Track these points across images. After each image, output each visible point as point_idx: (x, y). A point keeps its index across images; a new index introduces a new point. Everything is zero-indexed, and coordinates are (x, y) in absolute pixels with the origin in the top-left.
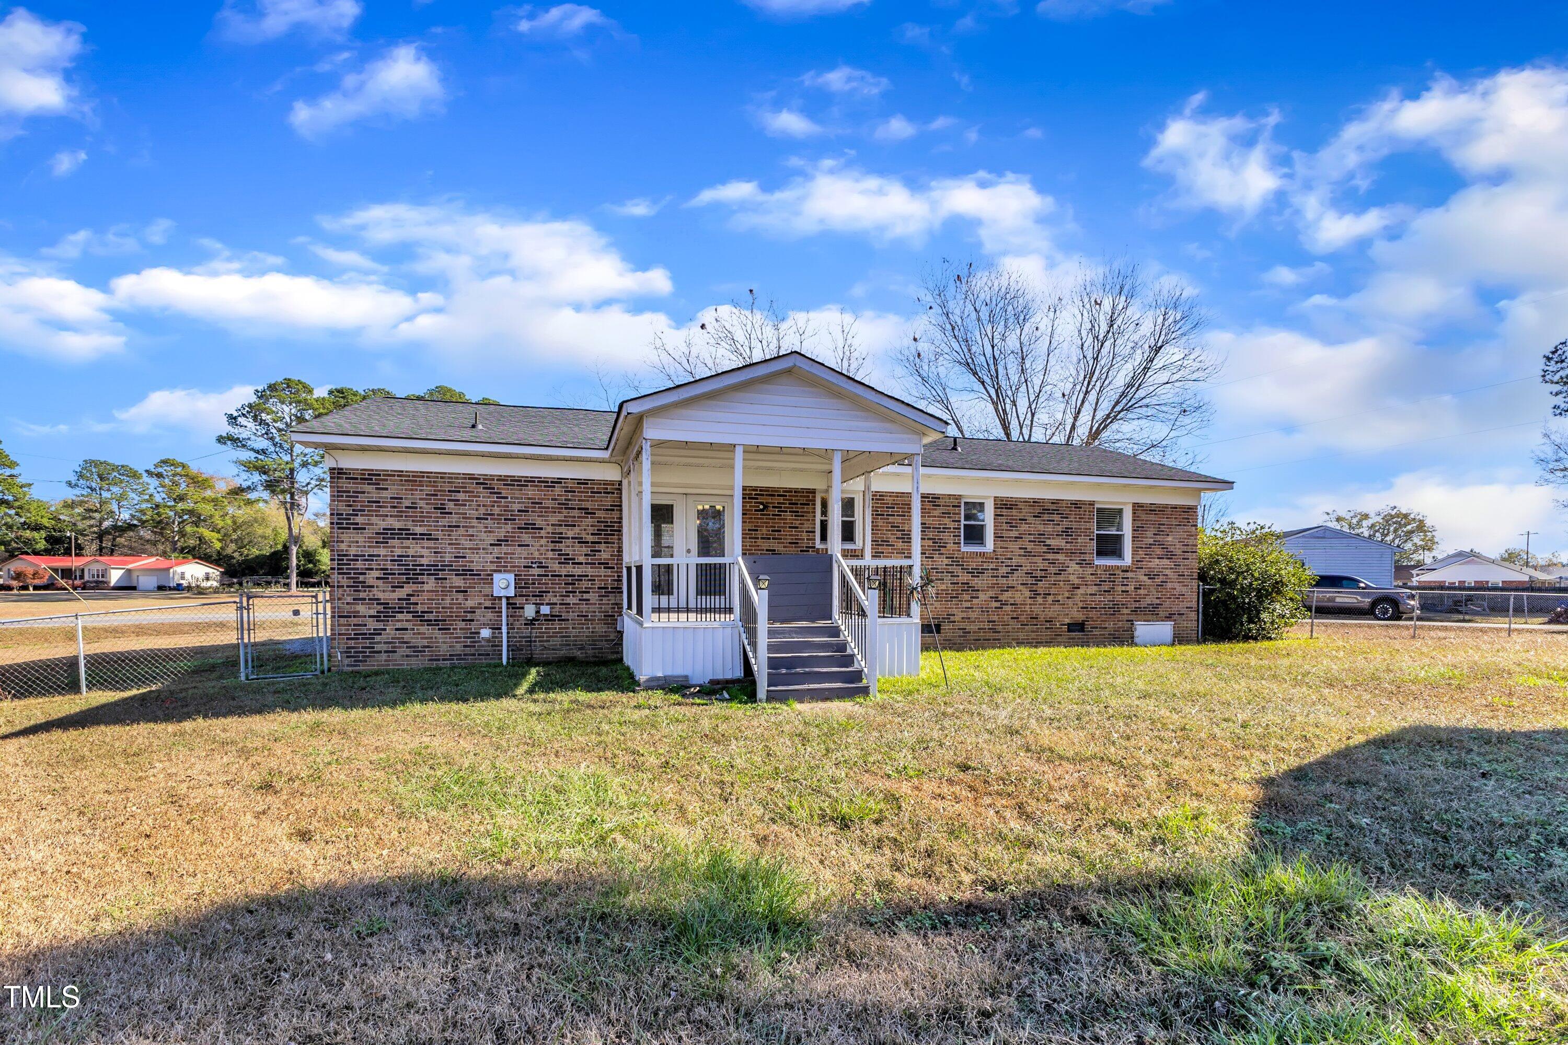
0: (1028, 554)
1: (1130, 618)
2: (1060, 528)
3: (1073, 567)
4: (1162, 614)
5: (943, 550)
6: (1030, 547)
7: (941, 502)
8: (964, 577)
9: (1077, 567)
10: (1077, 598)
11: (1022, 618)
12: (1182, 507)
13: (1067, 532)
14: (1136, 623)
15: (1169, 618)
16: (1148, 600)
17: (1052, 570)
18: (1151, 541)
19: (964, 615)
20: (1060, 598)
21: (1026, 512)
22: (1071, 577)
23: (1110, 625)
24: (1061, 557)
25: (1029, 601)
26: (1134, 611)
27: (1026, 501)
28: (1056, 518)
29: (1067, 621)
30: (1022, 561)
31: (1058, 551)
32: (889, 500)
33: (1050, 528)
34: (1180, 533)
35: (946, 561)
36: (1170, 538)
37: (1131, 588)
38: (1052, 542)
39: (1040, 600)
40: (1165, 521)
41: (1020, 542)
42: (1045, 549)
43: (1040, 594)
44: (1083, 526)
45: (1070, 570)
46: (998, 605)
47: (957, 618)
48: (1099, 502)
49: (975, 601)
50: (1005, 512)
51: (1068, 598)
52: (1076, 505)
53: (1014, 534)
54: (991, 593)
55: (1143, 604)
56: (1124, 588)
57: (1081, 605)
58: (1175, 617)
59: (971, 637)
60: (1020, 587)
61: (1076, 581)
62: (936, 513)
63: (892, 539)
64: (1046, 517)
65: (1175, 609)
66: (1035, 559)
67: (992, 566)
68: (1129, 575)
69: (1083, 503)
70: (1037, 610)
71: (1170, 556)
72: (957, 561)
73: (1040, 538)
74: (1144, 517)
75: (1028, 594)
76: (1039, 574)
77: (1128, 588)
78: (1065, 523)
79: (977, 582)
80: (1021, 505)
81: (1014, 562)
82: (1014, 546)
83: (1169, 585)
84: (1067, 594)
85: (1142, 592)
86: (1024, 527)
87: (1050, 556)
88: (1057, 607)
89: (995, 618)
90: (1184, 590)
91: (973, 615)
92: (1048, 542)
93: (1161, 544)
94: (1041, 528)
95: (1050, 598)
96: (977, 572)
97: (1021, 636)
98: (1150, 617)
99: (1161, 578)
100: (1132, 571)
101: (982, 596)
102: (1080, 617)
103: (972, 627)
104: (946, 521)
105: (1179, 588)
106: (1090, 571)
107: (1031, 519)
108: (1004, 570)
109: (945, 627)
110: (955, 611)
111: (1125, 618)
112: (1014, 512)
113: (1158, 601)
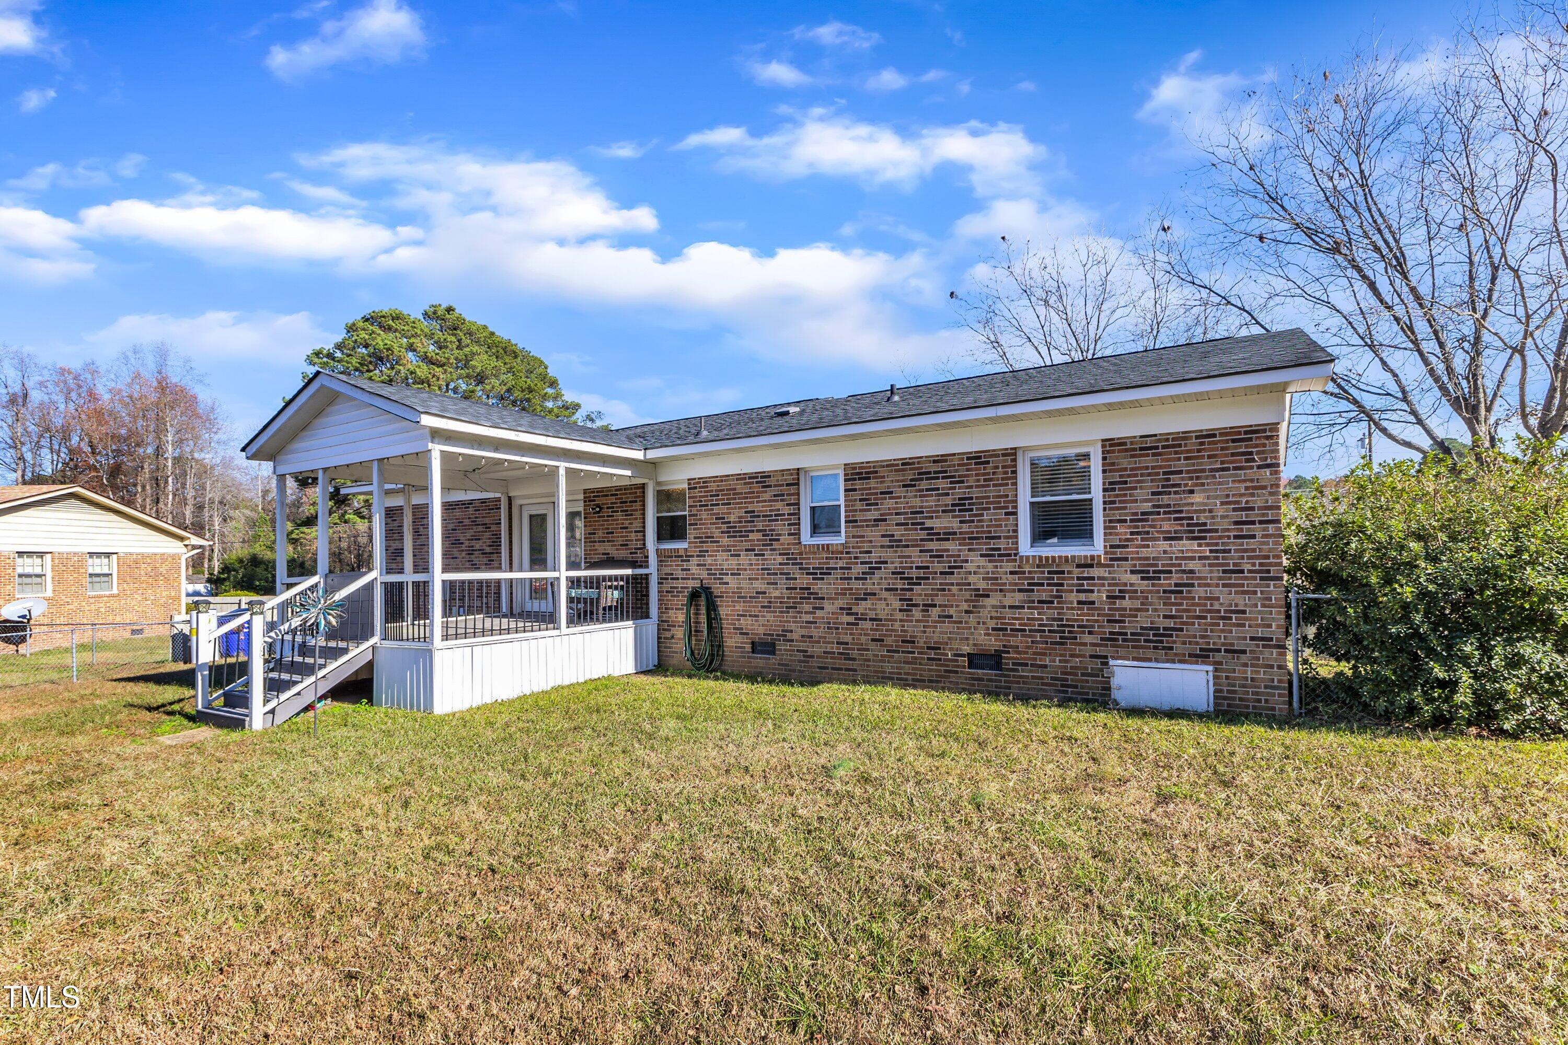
0: (895, 543)
1: (1099, 651)
2: (948, 500)
3: (975, 561)
4: (1178, 647)
5: (776, 545)
6: (898, 532)
7: (772, 481)
8: (803, 580)
9: (982, 562)
10: (985, 613)
11: (889, 641)
12: (1225, 432)
13: (962, 506)
14: (1111, 662)
15: (1202, 656)
16: (1143, 620)
17: (937, 567)
18: (1147, 507)
19: (804, 632)
20: (952, 611)
21: (891, 480)
22: (972, 579)
23: (1054, 662)
24: (952, 546)
25: (899, 616)
26: (1112, 639)
27: (890, 465)
28: (942, 484)
29: (966, 649)
30: (887, 554)
31: (948, 536)
32: (713, 486)
33: (931, 502)
34: (1230, 484)
35: (780, 559)
36: (1198, 498)
37: (1100, 596)
38: (939, 523)
39: (917, 614)
40: (1182, 464)
41: (882, 527)
42: (923, 534)
43: (916, 605)
44: (992, 492)
45: (970, 566)
46: (851, 619)
47: (795, 636)
48: (1026, 449)
49: (819, 613)
50: (858, 484)
51: (967, 612)
52: (979, 459)
53: (873, 515)
54: (841, 603)
55: (1130, 627)
56: (1083, 597)
57: (992, 624)
58: (1218, 657)
59: (815, 663)
60: (885, 594)
61: (982, 585)
62: (766, 496)
63: (717, 533)
64: (924, 485)
65: (1216, 639)
66: (907, 552)
67: (841, 564)
68: (1096, 572)
69: (993, 454)
70: (913, 629)
71: (1198, 532)
72: (794, 558)
73: (915, 519)
74: (1125, 462)
75: (897, 604)
76: (914, 573)
77: (1093, 597)
78: (959, 491)
79: (820, 587)
80: (882, 472)
81: (874, 557)
82: (873, 534)
83: (1198, 592)
84: (965, 606)
85: (1127, 603)
86: (889, 503)
87: (934, 545)
88: (947, 626)
89: (848, 638)
90: (1242, 602)
91: (815, 633)
92: (929, 523)
93: (1176, 513)
94: (917, 502)
95: (935, 612)
96: (823, 573)
97: (888, 667)
98: (1150, 653)
99: (1175, 578)
100: (1100, 565)
101: (829, 607)
102: (992, 643)
103: (817, 650)
104: (779, 505)
105: (1226, 598)
106: (1009, 567)
107: (899, 491)
108: (858, 569)
109: (781, 646)
110: (792, 626)
111: (1089, 650)
112: (873, 483)
113: (1171, 623)
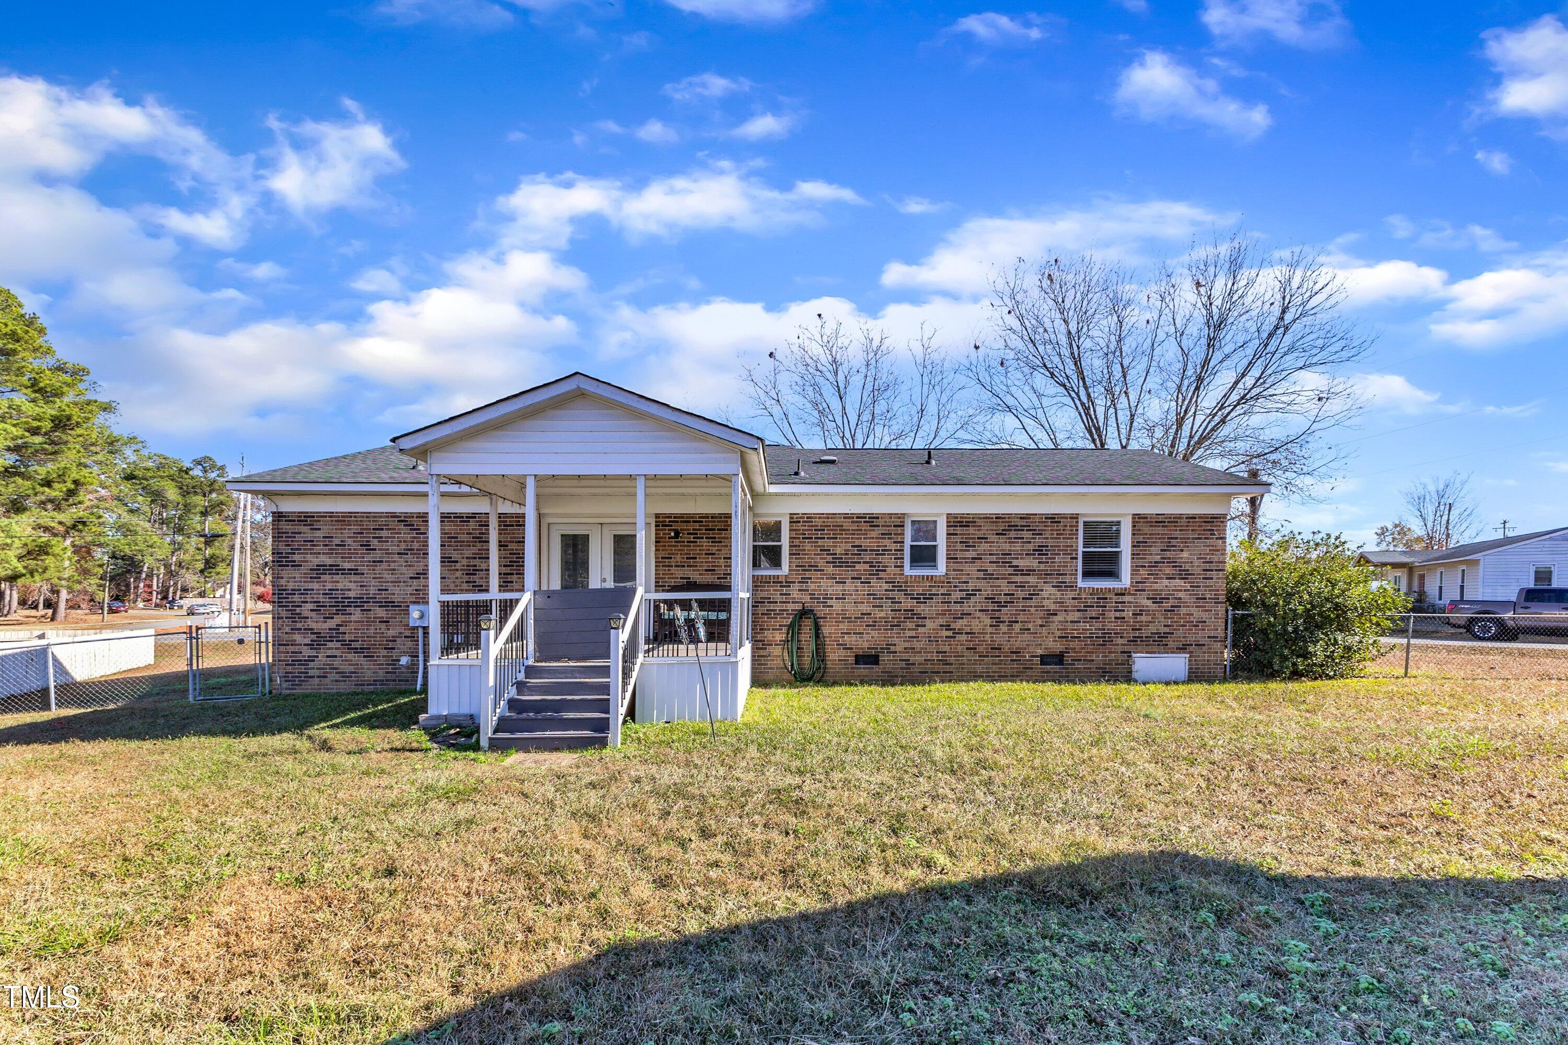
0: (988, 576)
1: (1127, 648)
2: (1031, 547)
3: (1048, 590)
4: (1171, 644)
5: (882, 574)
6: (991, 568)
7: (881, 522)
8: (907, 604)
9: (1054, 591)
10: (1054, 626)
11: (981, 649)
12: (1201, 516)
13: (1040, 551)
14: (1134, 655)
15: (1183, 649)
16: (1153, 628)
17: (1020, 594)
18: (1158, 558)
19: (907, 645)
20: (1030, 626)
21: (986, 529)
22: (1046, 602)
23: (1099, 658)
24: (1032, 579)
25: (990, 630)
26: (1134, 641)
27: (986, 517)
28: (1026, 534)
29: (1040, 652)
30: (981, 584)
31: (1029, 572)
32: (819, 522)
33: (1018, 547)
34: (1201, 547)
35: (886, 586)
36: (1185, 554)
37: (1128, 614)
38: (1022, 563)
39: (1004, 628)
40: (1177, 534)
41: (978, 564)
42: (1011, 571)
43: (1004, 622)
44: (1062, 543)
45: (1044, 594)
46: (950, 633)
47: (898, 649)
48: (1084, 515)
49: (921, 630)
50: (959, 530)
51: (1041, 626)
52: (1053, 519)
53: (971, 554)
54: (941, 621)
55: (1145, 633)
56: (1118, 614)
57: (1058, 634)
58: (1191, 649)
59: (916, 669)
60: (978, 614)
61: (1053, 607)
62: (874, 534)
63: (821, 564)
64: (1013, 534)
65: (1191, 638)
66: (997, 583)
67: (942, 591)
68: (1126, 598)
69: (1064, 516)
70: (1000, 639)
71: (1185, 575)
72: (898, 585)
73: (1005, 559)
74: (1147, 530)
75: (988, 621)
76: (1003, 599)
77: (1124, 614)
78: (1038, 541)
79: (922, 609)
80: (980, 522)
81: (971, 586)
82: (972, 569)
83: (1183, 610)
84: (1040, 622)
85: (1144, 618)
86: (984, 547)
87: (1018, 579)
88: (1026, 636)
89: (947, 648)
90: (1205, 616)
91: (917, 645)
92: (1015, 563)
93: (1173, 562)
94: (1007, 547)
95: (1017, 627)
96: (926, 598)
97: (979, 668)
98: (1155, 648)
99: (1171, 602)
100: (1129, 594)
101: (930, 624)
102: (1058, 647)
103: (919, 658)
104: (887, 542)
105: (1197, 614)
106: (1071, 594)
107: (994, 538)
108: (956, 595)
109: (884, 658)
110: (896, 641)
111: (1120, 648)
112: (971, 530)
113: (1167, 630)
